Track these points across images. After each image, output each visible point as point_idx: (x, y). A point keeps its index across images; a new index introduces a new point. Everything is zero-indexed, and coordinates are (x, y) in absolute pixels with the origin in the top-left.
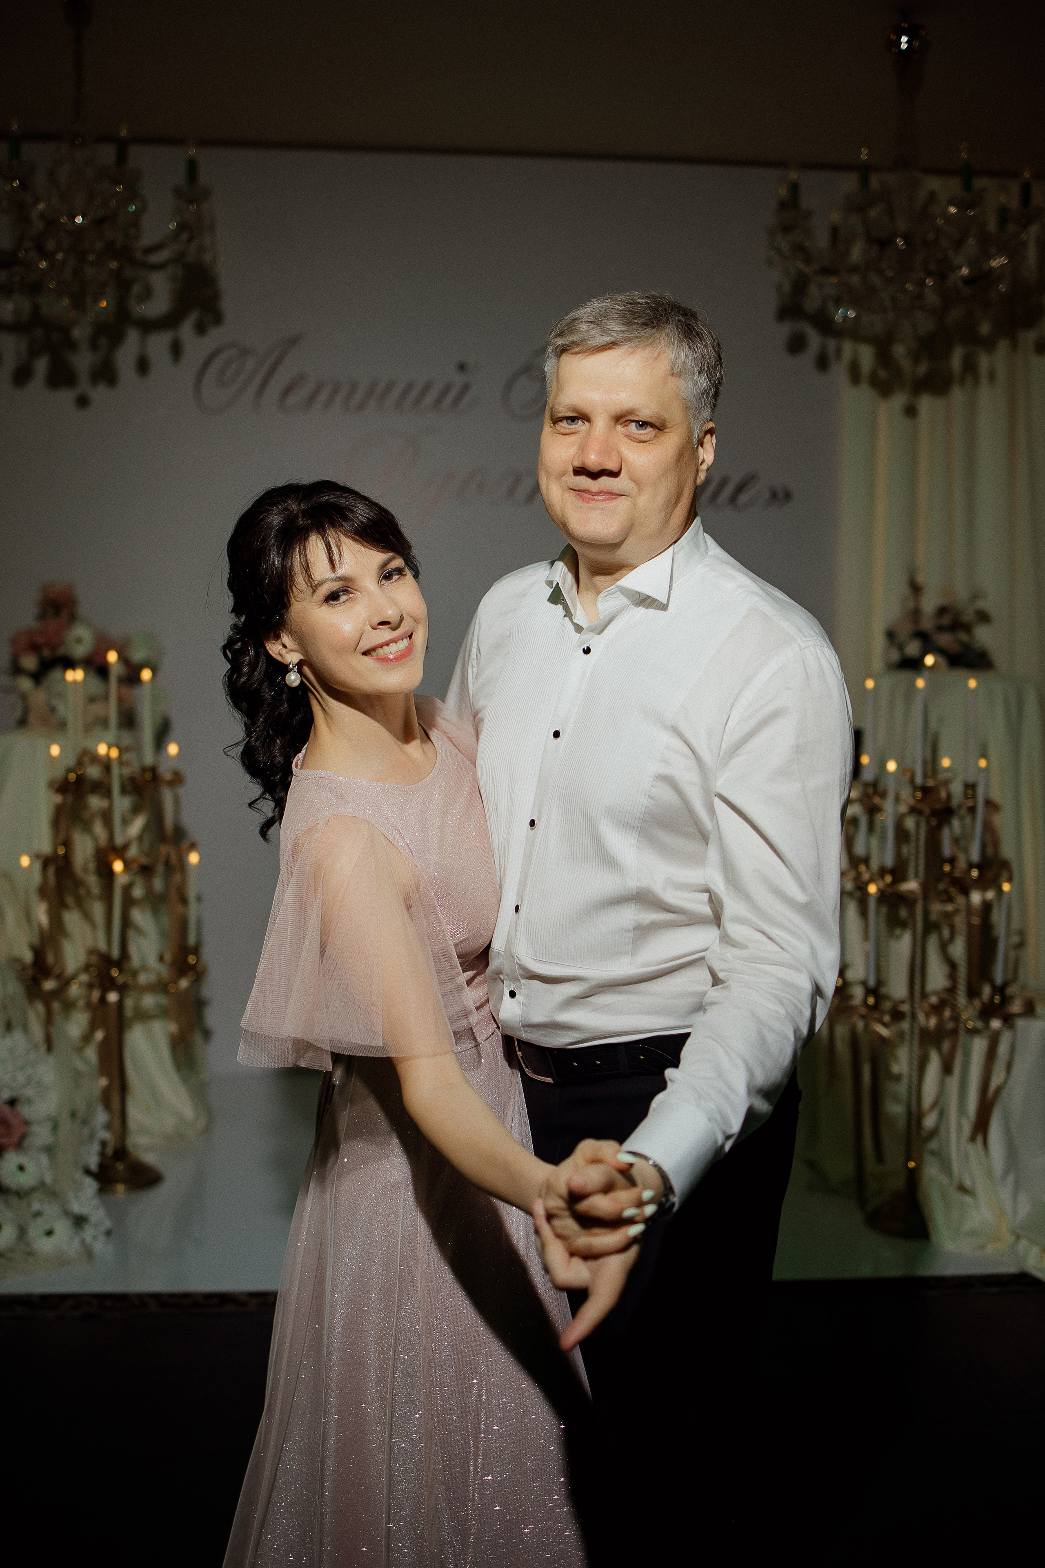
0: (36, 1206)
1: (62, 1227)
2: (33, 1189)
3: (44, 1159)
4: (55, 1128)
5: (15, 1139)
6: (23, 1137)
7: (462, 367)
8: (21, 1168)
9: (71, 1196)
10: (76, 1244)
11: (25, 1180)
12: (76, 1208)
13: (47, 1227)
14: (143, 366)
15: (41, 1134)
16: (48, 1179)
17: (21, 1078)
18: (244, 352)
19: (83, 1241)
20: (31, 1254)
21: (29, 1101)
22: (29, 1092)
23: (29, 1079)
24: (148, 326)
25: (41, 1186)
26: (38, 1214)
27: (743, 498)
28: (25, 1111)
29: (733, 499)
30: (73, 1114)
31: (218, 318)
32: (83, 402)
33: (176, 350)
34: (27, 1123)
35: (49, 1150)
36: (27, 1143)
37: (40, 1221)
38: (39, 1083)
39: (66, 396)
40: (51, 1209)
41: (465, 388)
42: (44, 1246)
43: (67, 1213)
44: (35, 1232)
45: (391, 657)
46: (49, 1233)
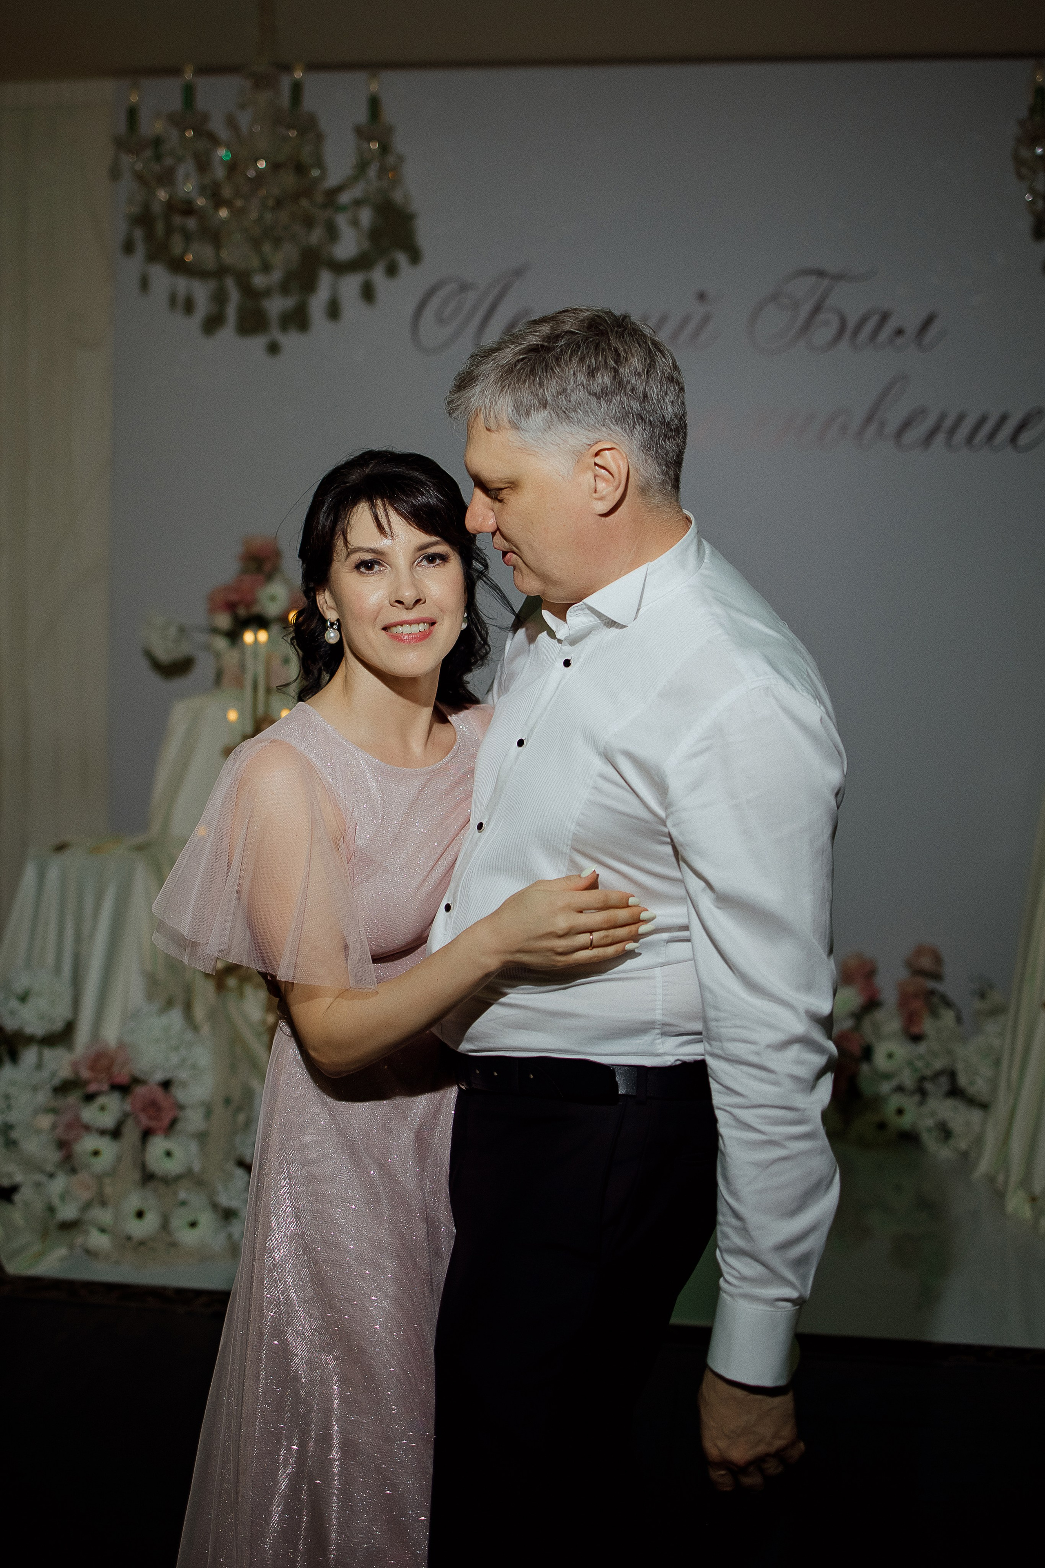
0: (182, 1195)
1: (207, 1219)
2: (178, 1178)
3: (194, 1147)
4: (208, 1113)
5: (166, 1122)
6: (174, 1122)
7: (702, 297)
8: (169, 1154)
9: (219, 1187)
10: (222, 1238)
11: (172, 1167)
12: (225, 1201)
13: (191, 1218)
14: (334, 311)
15: (193, 1120)
16: (197, 1168)
17: (174, 1059)
18: (464, 287)
19: (230, 1236)
20: (174, 1245)
21: (184, 1085)
22: (183, 1075)
23: (183, 1061)
24: (341, 268)
25: (188, 1175)
26: (183, 1203)
27: (1025, 438)
28: (180, 1094)
29: (1014, 439)
30: (227, 1101)
31: (415, 257)
32: (273, 348)
33: (368, 293)
34: (181, 1107)
35: (202, 1137)
36: (179, 1126)
37: (183, 1211)
38: (194, 1067)
39: (257, 344)
40: (197, 1199)
41: (706, 320)
42: (188, 1237)
43: (215, 1206)
44: (178, 1222)
45: (406, 638)
46: (193, 1224)
